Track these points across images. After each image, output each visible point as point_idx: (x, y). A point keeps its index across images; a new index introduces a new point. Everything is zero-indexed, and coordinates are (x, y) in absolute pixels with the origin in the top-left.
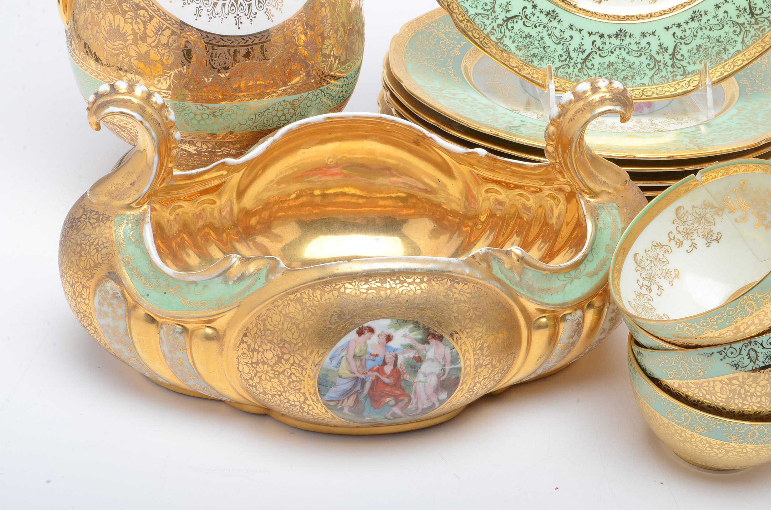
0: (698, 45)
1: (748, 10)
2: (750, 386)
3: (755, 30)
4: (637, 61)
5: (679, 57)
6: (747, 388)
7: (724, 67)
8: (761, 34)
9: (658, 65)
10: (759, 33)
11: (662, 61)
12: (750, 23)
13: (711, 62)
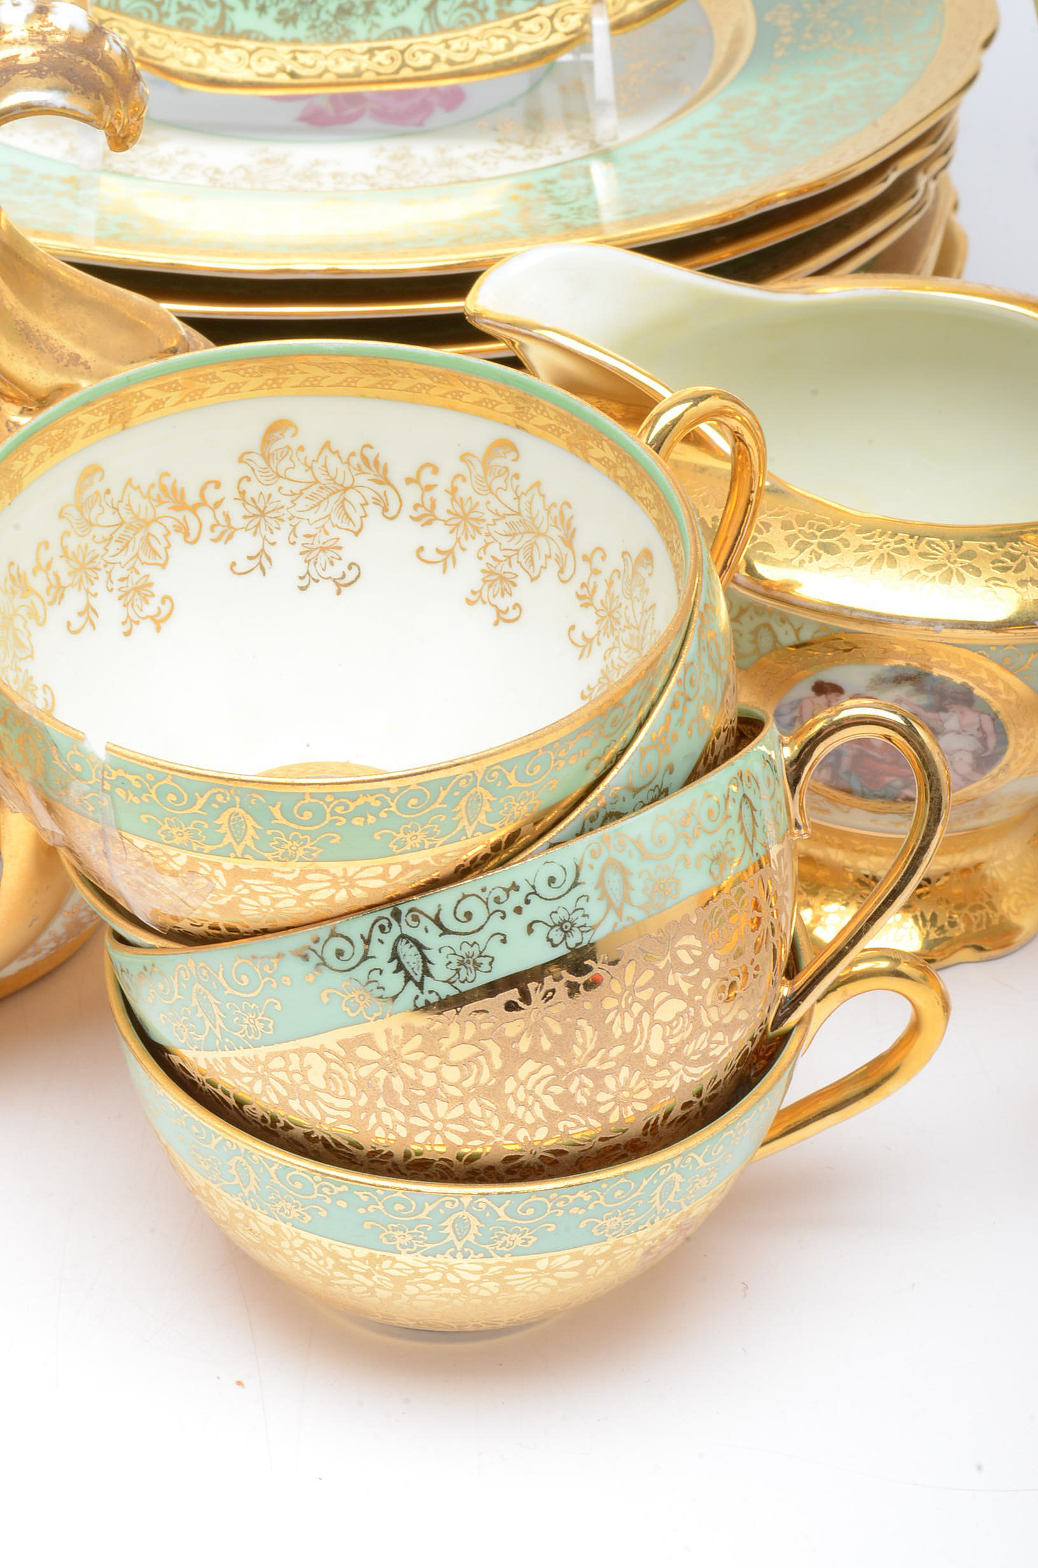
2: (416, 1065)
6: (409, 1071)
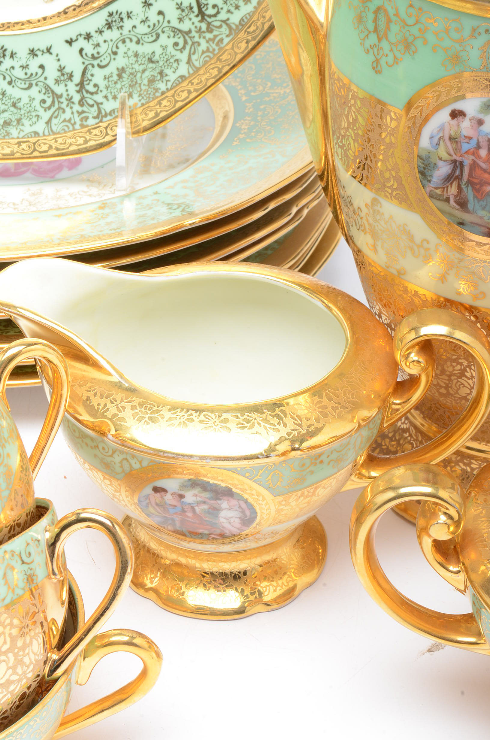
0: (120, 67)
1: (196, 9)
3: (207, 42)
4: (25, 96)
5: (91, 88)
7: (159, 103)
8: (217, 48)
9: (59, 102)
10: (214, 46)
11: (65, 96)
12: (199, 31)
13: (140, 95)
